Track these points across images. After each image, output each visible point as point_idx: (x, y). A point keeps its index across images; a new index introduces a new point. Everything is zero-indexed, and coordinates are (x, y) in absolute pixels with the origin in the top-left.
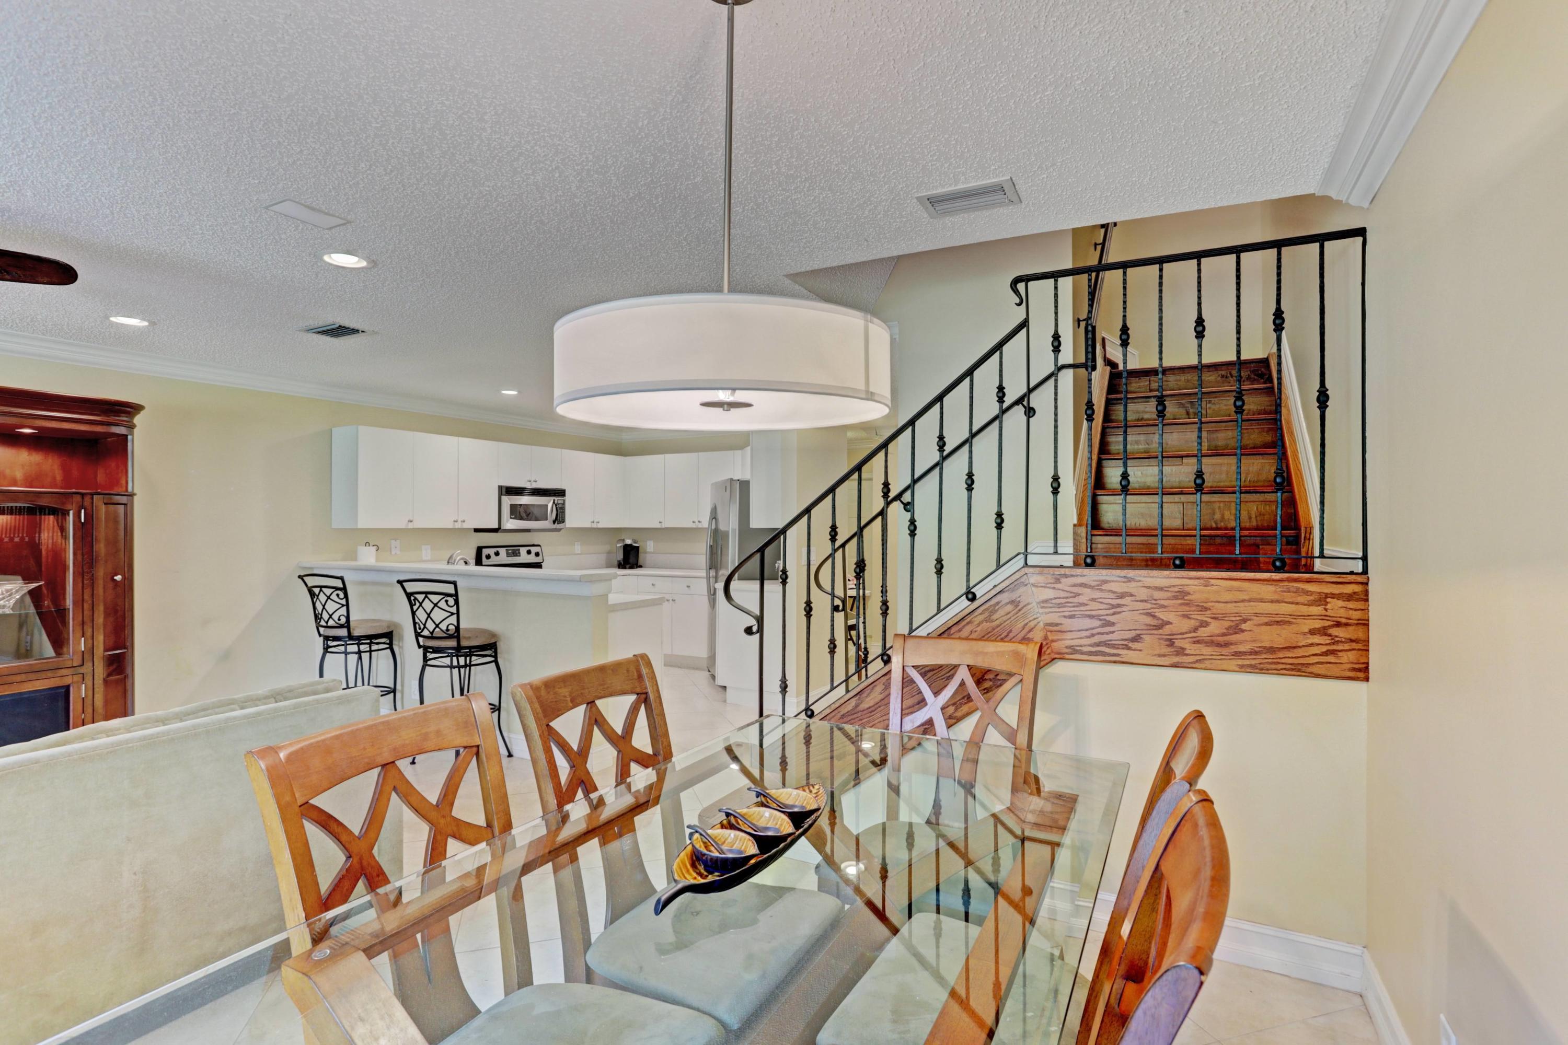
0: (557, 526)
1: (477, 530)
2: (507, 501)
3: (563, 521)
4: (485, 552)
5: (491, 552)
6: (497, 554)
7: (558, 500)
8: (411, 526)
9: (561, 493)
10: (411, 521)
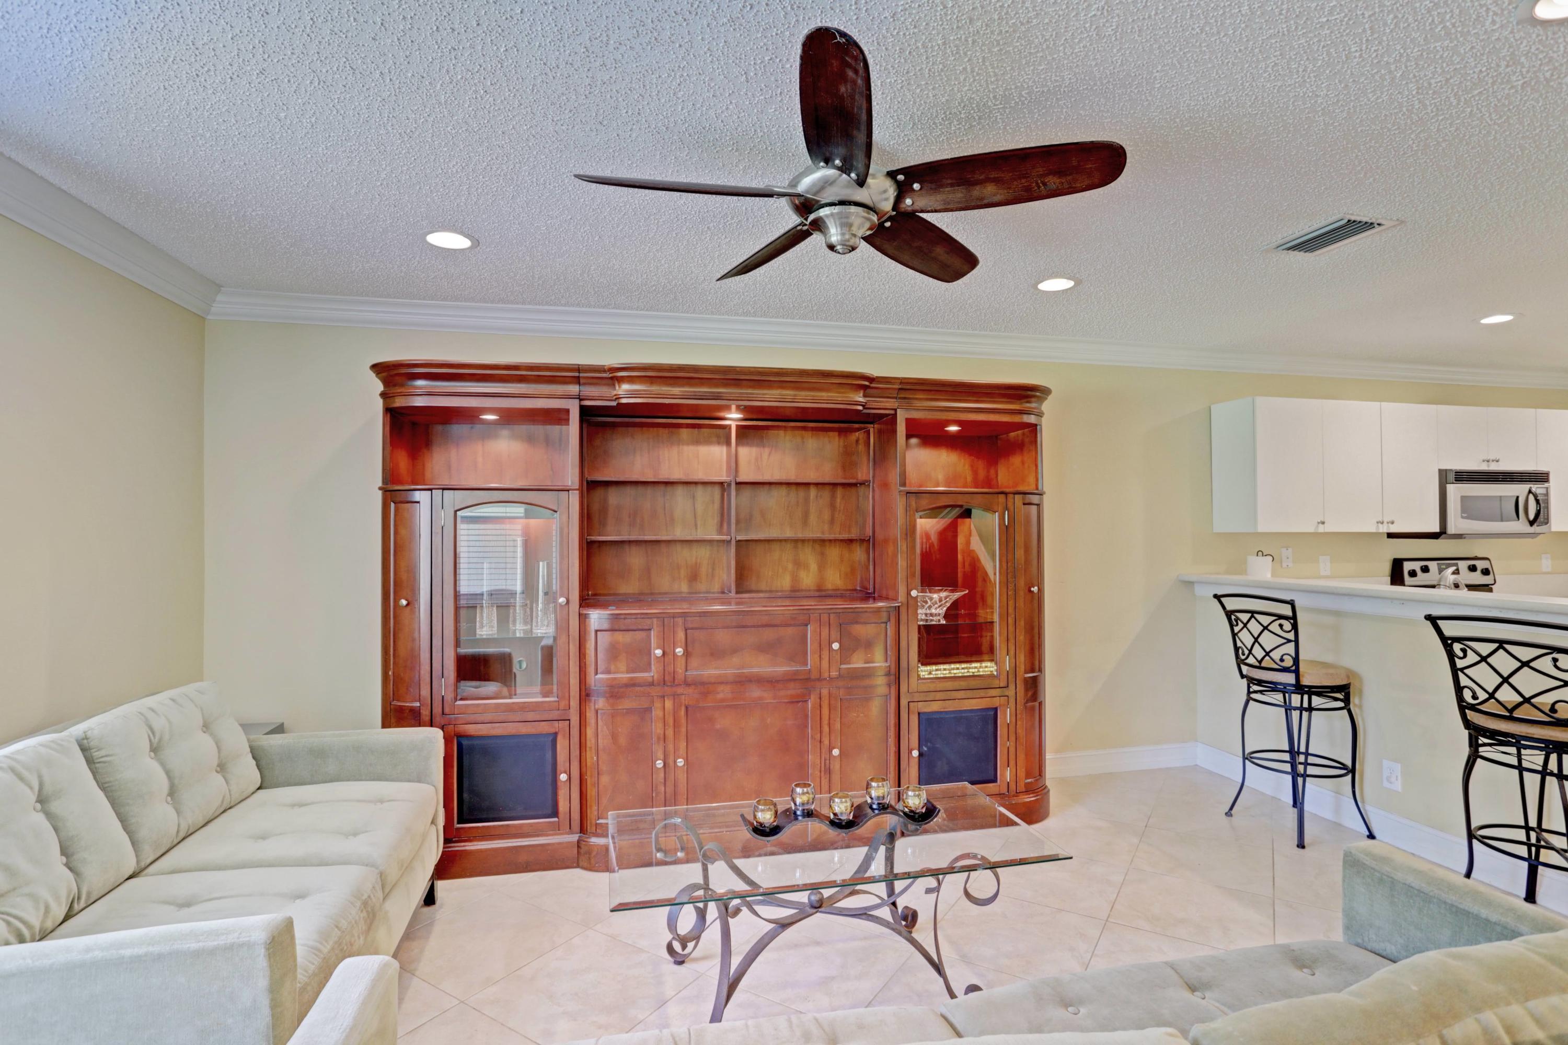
0: (1535, 529)
1: (1391, 535)
2: (1454, 490)
3: (1547, 522)
4: (1408, 566)
5: (1416, 566)
6: (1425, 570)
7: (1537, 488)
8: (1321, 529)
9: (1541, 478)
10: (1323, 523)
